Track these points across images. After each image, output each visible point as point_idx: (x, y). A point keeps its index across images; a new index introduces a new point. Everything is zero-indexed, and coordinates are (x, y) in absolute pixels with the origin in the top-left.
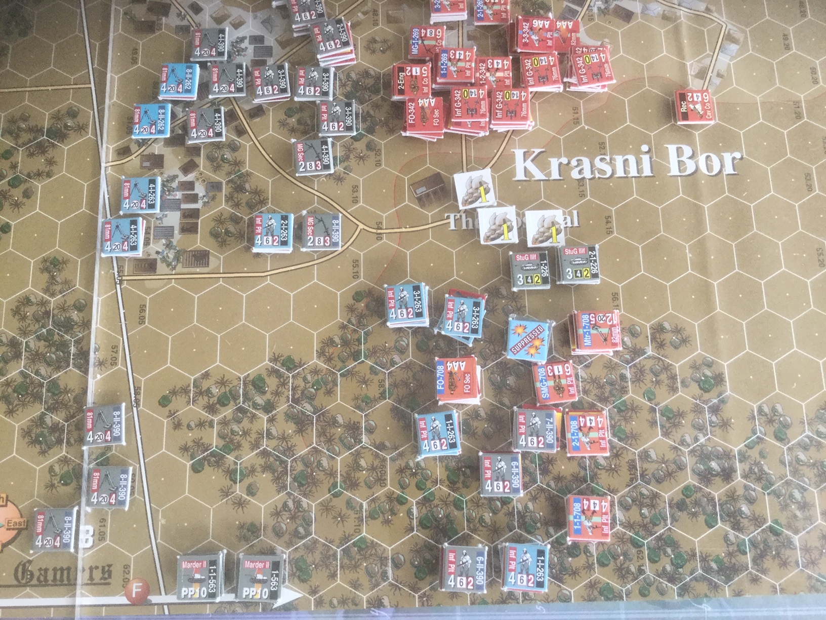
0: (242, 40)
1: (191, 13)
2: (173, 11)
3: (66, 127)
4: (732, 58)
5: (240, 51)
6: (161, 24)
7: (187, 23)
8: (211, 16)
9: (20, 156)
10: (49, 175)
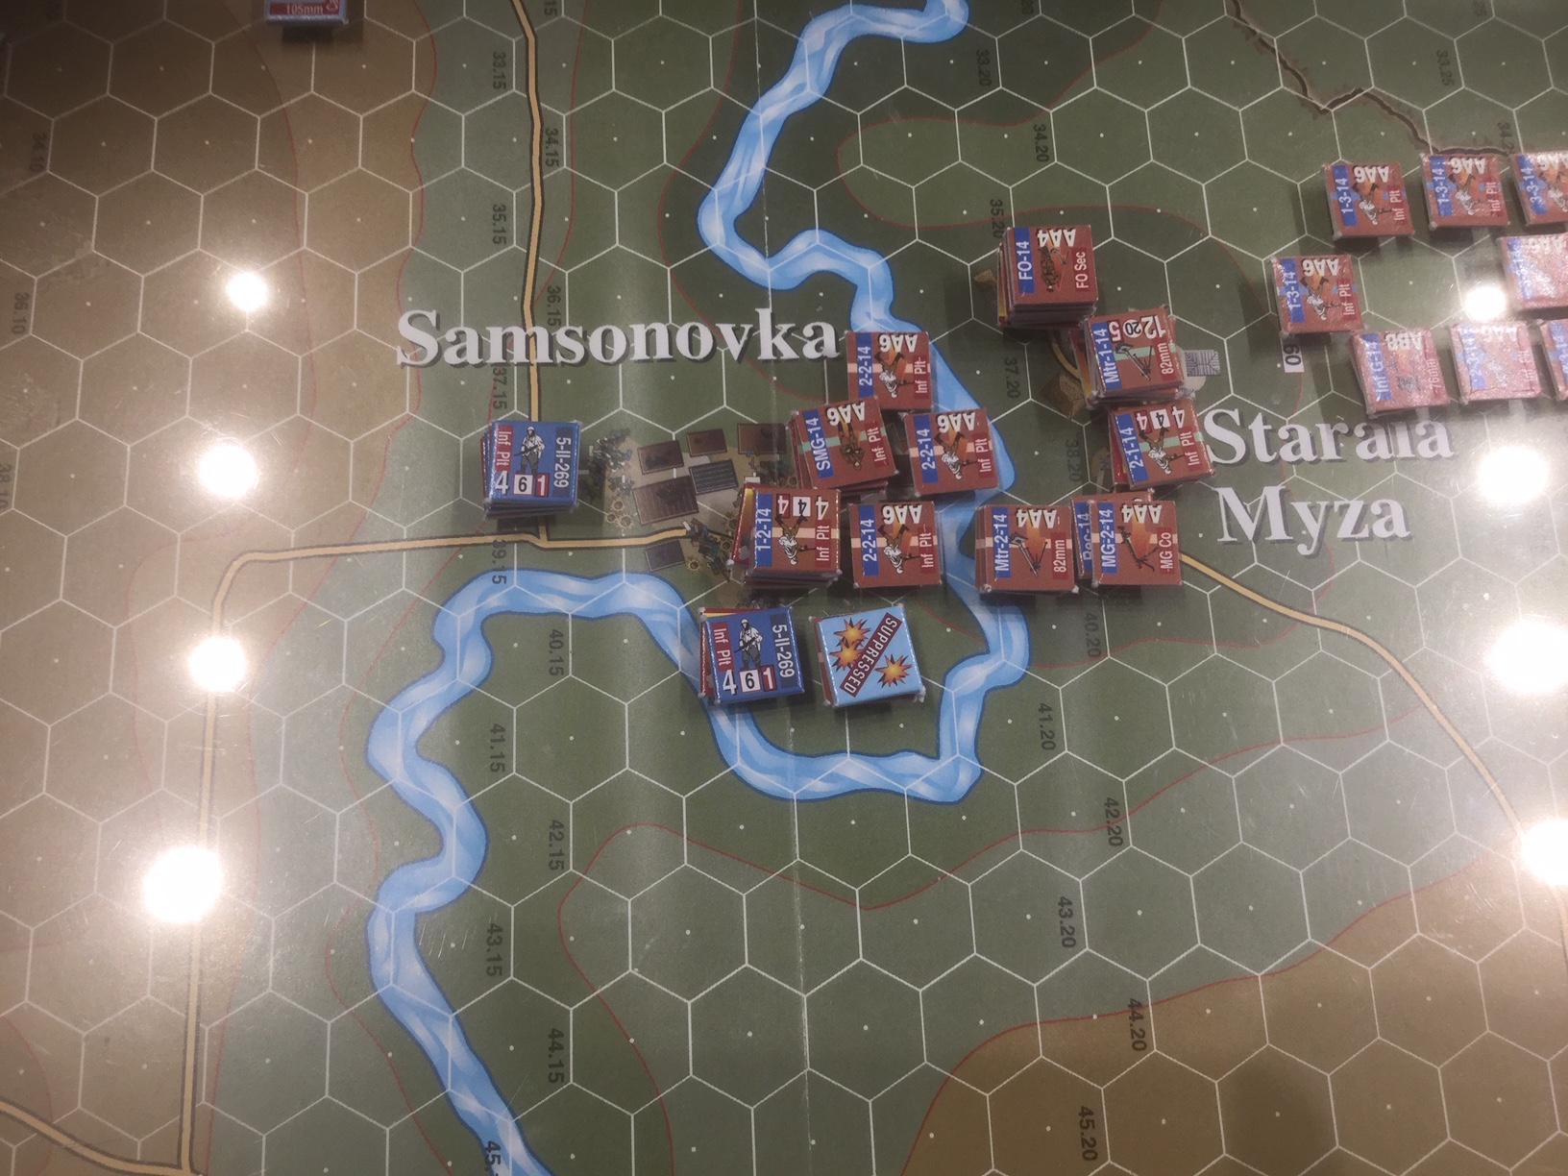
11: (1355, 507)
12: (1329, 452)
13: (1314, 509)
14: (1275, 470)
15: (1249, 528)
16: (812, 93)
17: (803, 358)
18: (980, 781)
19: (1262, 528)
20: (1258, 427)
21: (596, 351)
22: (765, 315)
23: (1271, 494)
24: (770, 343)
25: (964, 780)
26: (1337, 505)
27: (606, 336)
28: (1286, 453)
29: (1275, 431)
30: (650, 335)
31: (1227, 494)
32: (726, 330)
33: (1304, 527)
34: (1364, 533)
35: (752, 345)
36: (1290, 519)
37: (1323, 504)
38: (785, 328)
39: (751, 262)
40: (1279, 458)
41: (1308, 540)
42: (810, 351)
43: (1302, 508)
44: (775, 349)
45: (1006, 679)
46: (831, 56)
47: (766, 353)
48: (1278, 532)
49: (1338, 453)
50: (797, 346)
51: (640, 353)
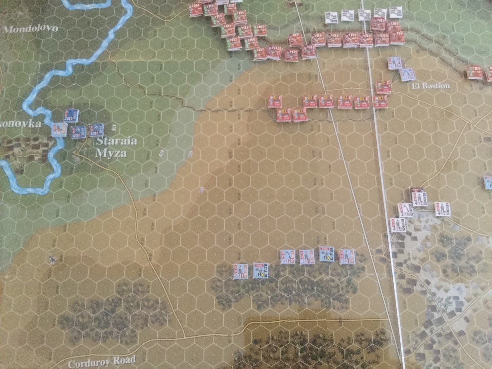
0: (449, 298)
1: (426, 284)
2: (418, 284)
3: (381, 339)
5: (450, 303)
6: (414, 290)
7: (425, 290)
8: (435, 286)
9: (364, 353)
10: (378, 363)
11: (119, 152)
12: (116, 143)
13: (112, 152)
14: (107, 146)
15: (100, 155)
16: (45, 85)
17: (35, 128)
18: (49, 192)
19: (103, 155)
20: (106, 139)
21: (3, 126)
22: (31, 120)
23: (105, 150)
24: (31, 125)
25: (46, 192)
26: (116, 152)
27: (5, 124)
28: (109, 143)
29: (108, 140)
30: (11, 123)
31: (98, 150)
32: (24, 122)
33: (109, 155)
34: (119, 156)
35: (28, 125)
36: (108, 153)
37: (113, 152)
38: (33, 122)
39: (30, 112)
40: (108, 144)
41: (109, 157)
42: (36, 126)
43: (110, 152)
44: (31, 126)
45: (57, 177)
46: (49, 79)
47: (30, 126)
48: (105, 155)
49: (118, 143)
50: (35, 125)
51: (9, 126)
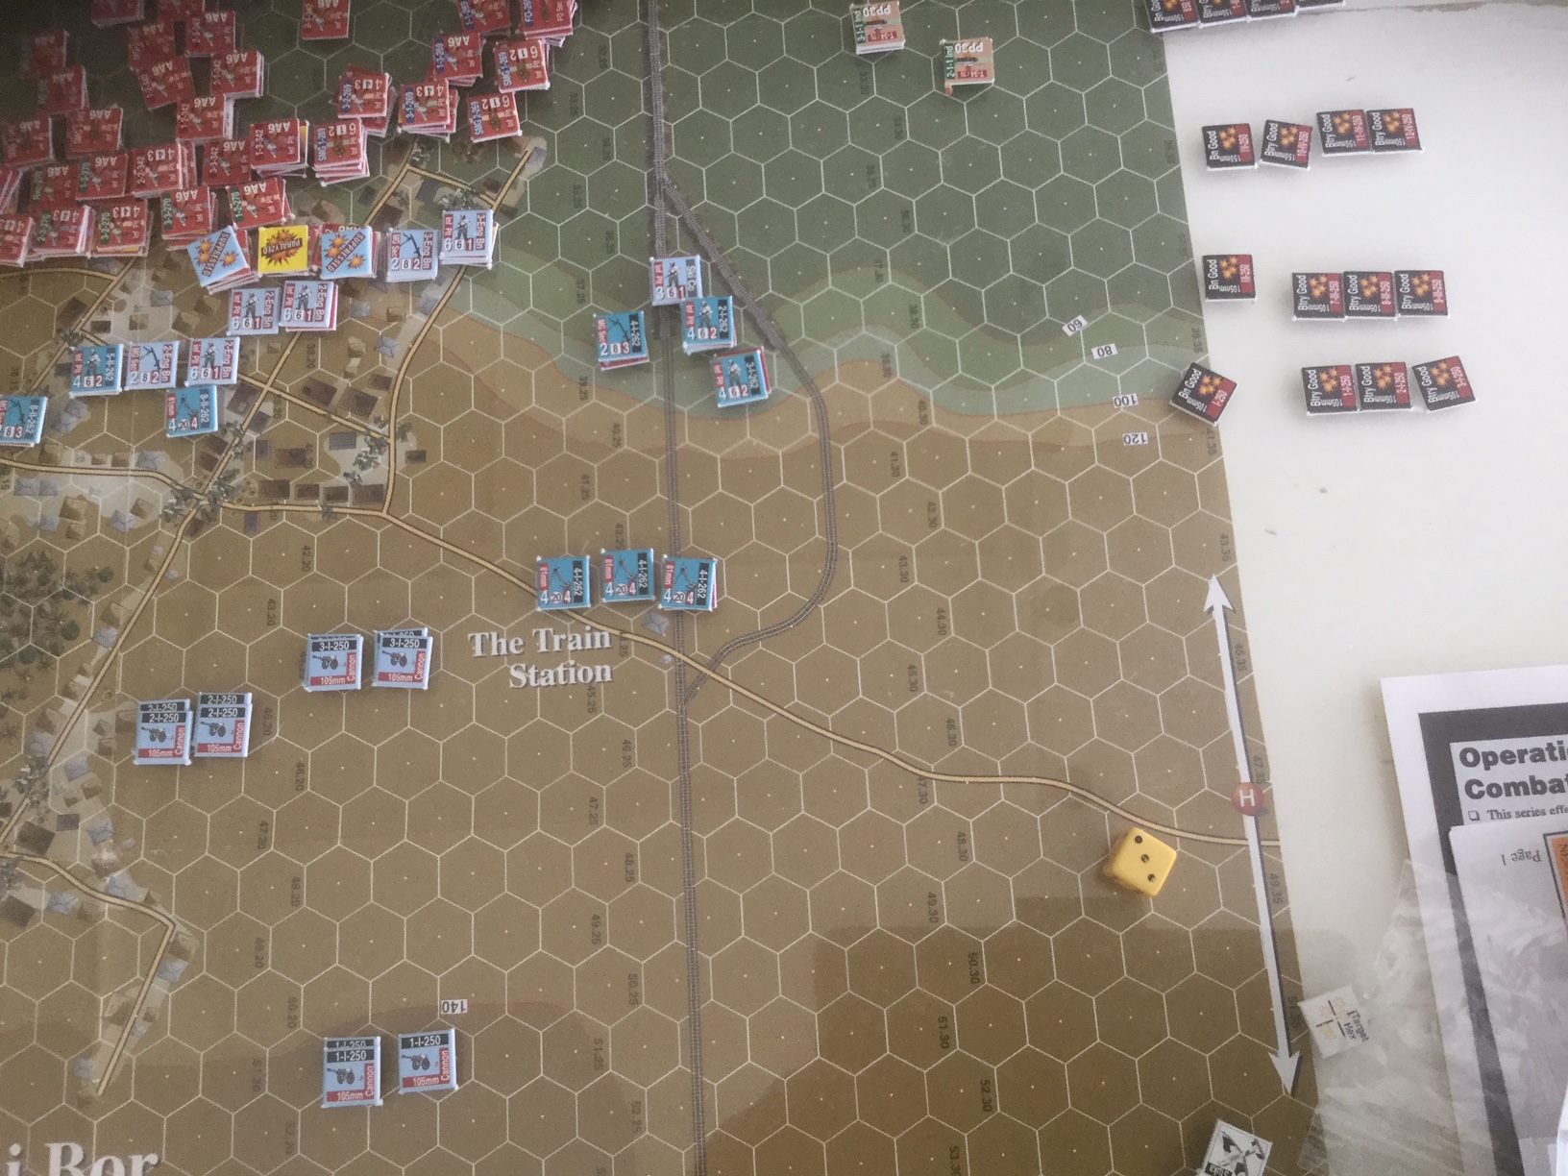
4: (173, 985)
